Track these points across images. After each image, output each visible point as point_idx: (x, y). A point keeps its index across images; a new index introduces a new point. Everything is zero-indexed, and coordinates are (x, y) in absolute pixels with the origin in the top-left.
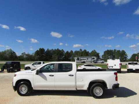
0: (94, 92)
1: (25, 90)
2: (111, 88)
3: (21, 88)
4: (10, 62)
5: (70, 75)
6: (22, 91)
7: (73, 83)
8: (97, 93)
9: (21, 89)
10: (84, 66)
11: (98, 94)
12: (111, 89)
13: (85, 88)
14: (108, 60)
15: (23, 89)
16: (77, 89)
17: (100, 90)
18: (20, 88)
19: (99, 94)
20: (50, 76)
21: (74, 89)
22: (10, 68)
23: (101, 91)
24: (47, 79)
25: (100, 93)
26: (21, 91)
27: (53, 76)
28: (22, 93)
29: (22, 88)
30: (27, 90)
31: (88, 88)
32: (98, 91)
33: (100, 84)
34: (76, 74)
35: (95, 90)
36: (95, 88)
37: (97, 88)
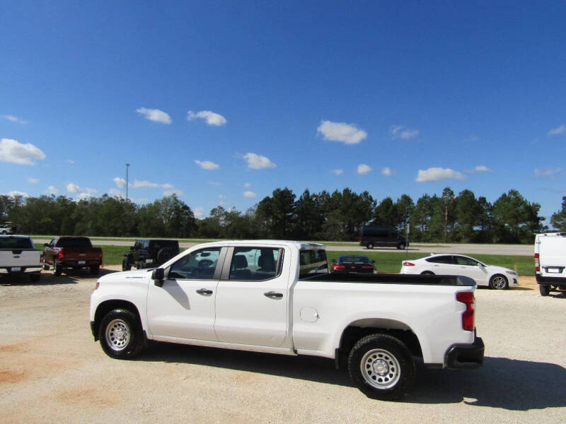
0: (364, 370)
1: (124, 337)
2: (440, 359)
3: (113, 330)
4: (145, 241)
5: (270, 295)
6: (115, 343)
7: (280, 327)
8: (378, 377)
9: (112, 334)
11: (380, 380)
12: (440, 365)
13: (328, 350)
14: (539, 237)
15: (119, 333)
16: (296, 352)
17: (391, 363)
18: (108, 331)
19: (386, 380)
20: (201, 292)
21: (287, 351)
22: (145, 262)
23: (393, 370)
24: (191, 303)
25: (391, 376)
26: (113, 339)
27: (210, 292)
28: (116, 348)
29: (116, 331)
30: (128, 337)
31: (338, 351)
32: (379, 367)
33: (393, 338)
34: (291, 290)
35: (367, 363)
36: (369, 355)
37: (377, 354)
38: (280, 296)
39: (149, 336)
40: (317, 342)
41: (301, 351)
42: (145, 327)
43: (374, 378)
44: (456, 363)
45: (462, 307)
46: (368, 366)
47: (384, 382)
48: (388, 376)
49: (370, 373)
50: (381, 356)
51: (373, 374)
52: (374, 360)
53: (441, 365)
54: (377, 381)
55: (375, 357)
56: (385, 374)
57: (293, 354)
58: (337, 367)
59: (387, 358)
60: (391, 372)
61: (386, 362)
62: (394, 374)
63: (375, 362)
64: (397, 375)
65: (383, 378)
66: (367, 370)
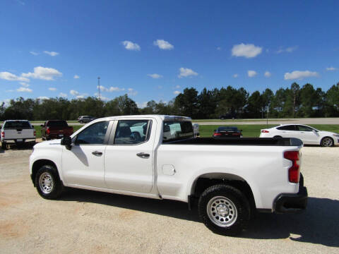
0: (209, 212)
1: (50, 184)
3: (44, 180)
5: (140, 155)
6: (46, 188)
7: (148, 179)
8: (220, 218)
9: (43, 183)
10: (279, 129)
11: (222, 220)
13: (183, 195)
15: (47, 182)
16: (160, 197)
17: (231, 207)
18: (41, 181)
19: (227, 220)
20: (95, 153)
21: (154, 196)
23: (232, 212)
24: (89, 161)
25: (230, 217)
26: (44, 186)
27: (101, 154)
28: (46, 192)
29: (46, 180)
30: (52, 185)
31: (190, 197)
32: (222, 210)
33: (232, 188)
34: (156, 151)
35: (212, 207)
36: (213, 201)
37: (219, 200)
38: (147, 156)
39: (65, 184)
40: (176, 190)
41: (165, 196)
42: (62, 179)
43: (217, 218)
44: (283, 208)
45: (289, 164)
46: (213, 209)
47: (225, 221)
48: (228, 217)
49: (214, 214)
50: (222, 202)
51: (216, 215)
52: (217, 204)
53: (270, 210)
54: (219, 220)
55: (218, 202)
56: (226, 215)
57: (159, 198)
58: (190, 209)
59: (227, 203)
60: (230, 214)
61: (227, 207)
62: (233, 215)
63: (218, 206)
64: (235, 216)
65: (224, 219)
66: (212, 212)
